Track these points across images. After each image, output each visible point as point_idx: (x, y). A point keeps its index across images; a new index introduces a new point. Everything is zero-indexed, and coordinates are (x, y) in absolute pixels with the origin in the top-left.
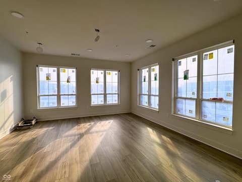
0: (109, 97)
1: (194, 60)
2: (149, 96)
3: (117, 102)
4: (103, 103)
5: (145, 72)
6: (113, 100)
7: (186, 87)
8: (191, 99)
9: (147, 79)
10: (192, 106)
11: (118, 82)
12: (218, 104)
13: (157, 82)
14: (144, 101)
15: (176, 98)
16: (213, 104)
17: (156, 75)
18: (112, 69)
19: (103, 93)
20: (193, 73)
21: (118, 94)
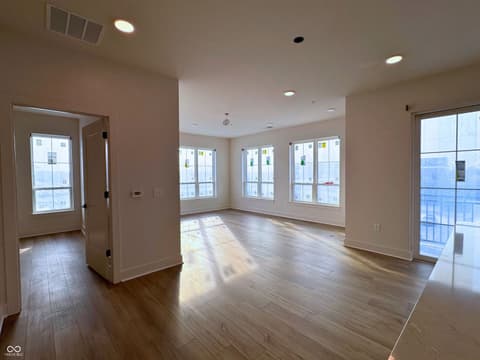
0: (202, 188)
1: (310, 147)
2: (260, 183)
3: (212, 195)
4: (194, 196)
5: (252, 154)
6: (207, 191)
7: (303, 174)
8: (308, 184)
9: (256, 162)
10: (309, 190)
11: (213, 167)
12: (330, 187)
13: (272, 167)
14: (252, 191)
15: (293, 184)
16: (325, 187)
17: (268, 158)
18: (206, 147)
19: (194, 181)
20: (310, 159)
21: (214, 183)
